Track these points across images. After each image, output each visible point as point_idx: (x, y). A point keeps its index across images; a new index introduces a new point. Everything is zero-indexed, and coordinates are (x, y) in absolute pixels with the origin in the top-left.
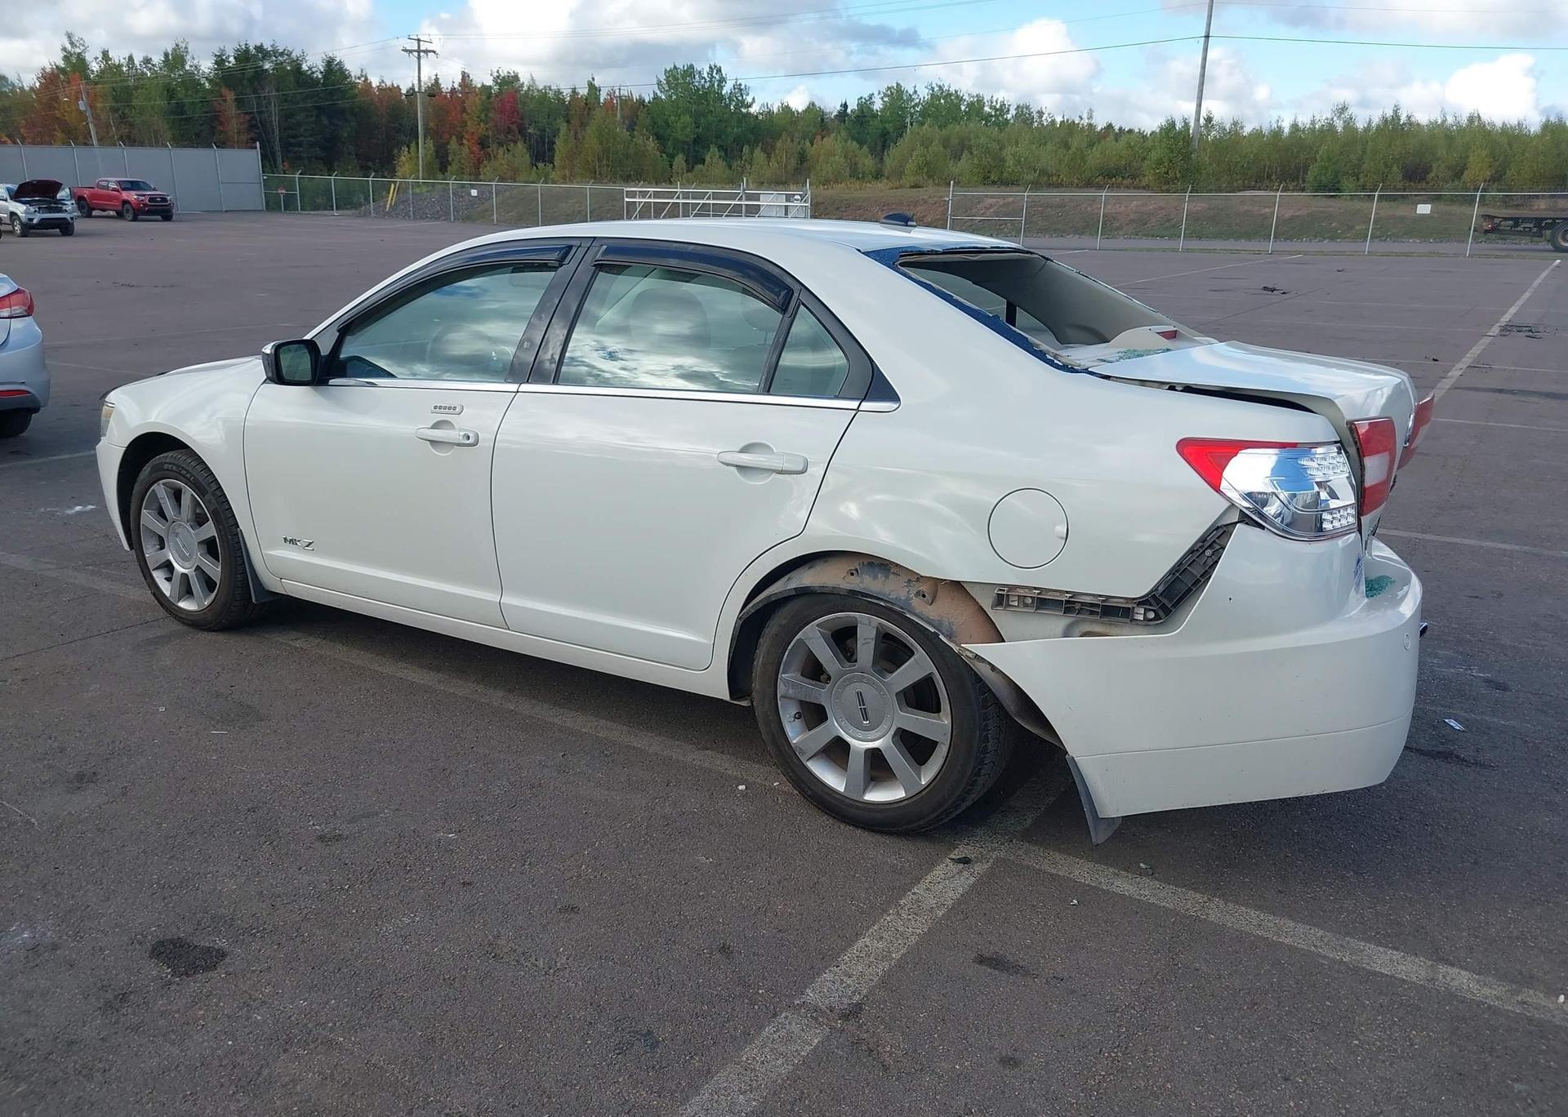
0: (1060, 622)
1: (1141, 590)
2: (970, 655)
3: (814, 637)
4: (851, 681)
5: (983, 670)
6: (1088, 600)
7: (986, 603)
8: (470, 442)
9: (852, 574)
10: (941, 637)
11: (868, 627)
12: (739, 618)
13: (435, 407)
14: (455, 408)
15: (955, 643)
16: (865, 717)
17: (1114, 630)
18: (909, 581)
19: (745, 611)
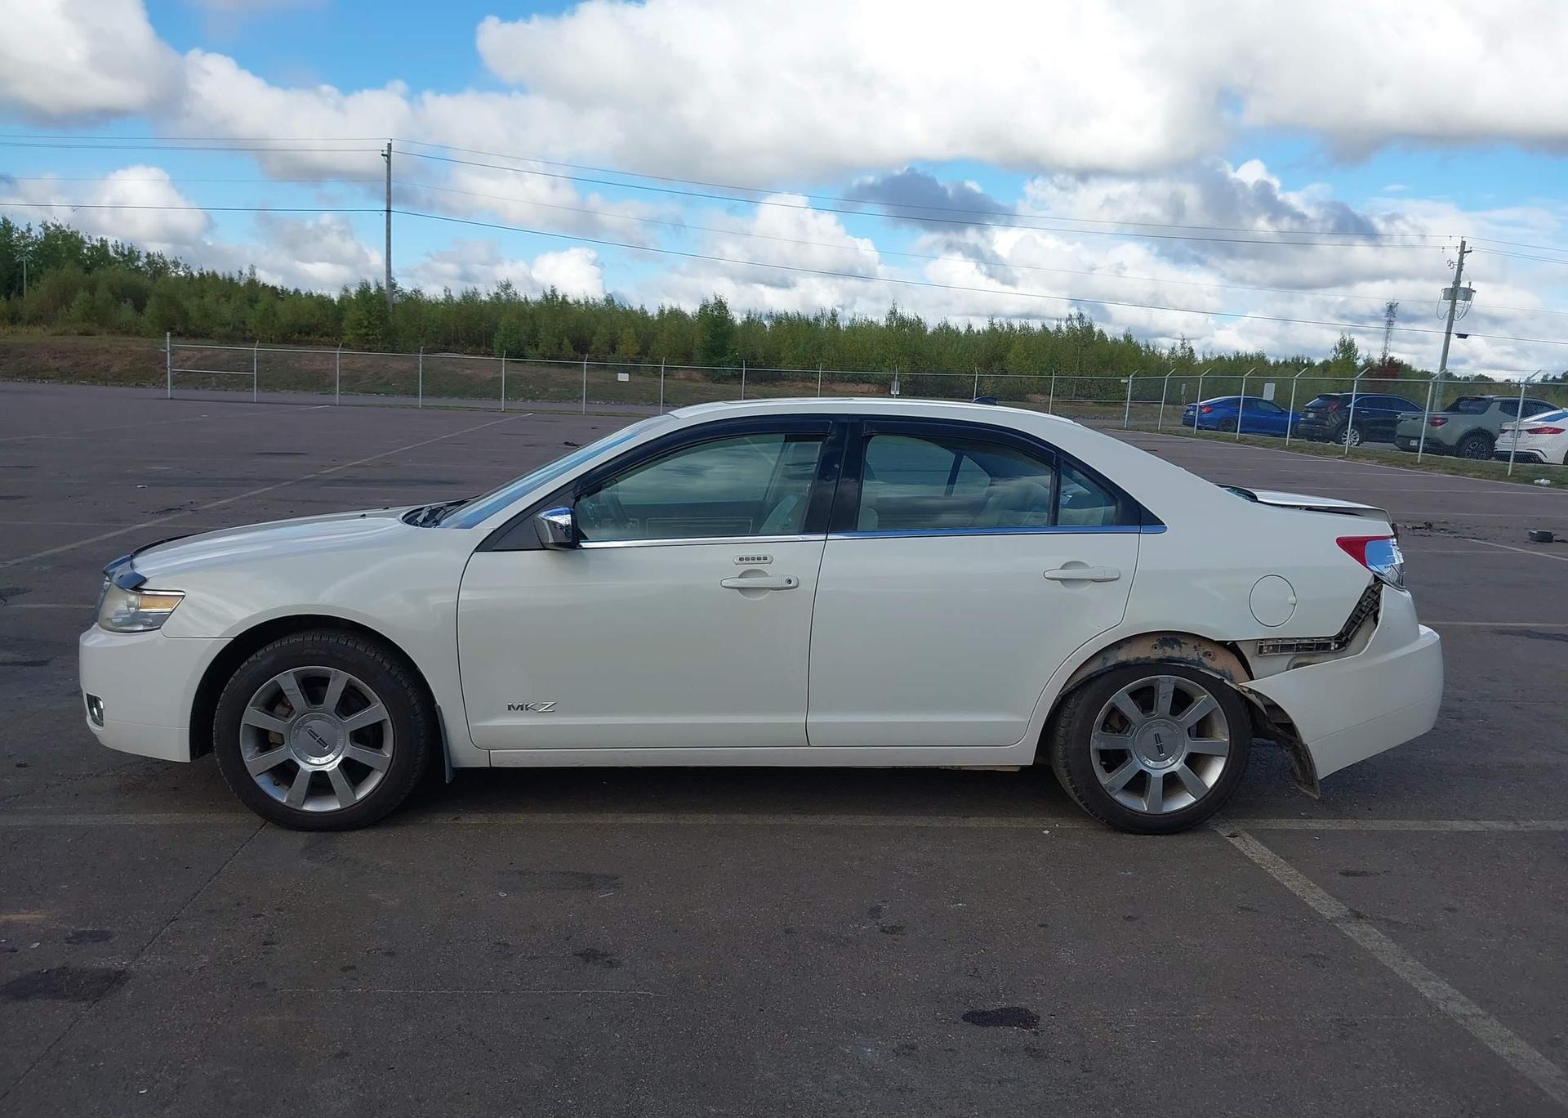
0: (1285, 659)
1: (1335, 632)
2: (1245, 690)
3: (1121, 699)
4: (1150, 727)
5: (1252, 697)
6: (1306, 641)
7: (1247, 652)
8: (789, 586)
9: (1156, 648)
10: (1226, 681)
11: (1166, 685)
12: (1059, 696)
13: (741, 559)
14: (765, 558)
15: (1234, 683)
16: (1161, 751)
17: (1321, 658)
18: (1195, 647)
19: (1066, 689)
